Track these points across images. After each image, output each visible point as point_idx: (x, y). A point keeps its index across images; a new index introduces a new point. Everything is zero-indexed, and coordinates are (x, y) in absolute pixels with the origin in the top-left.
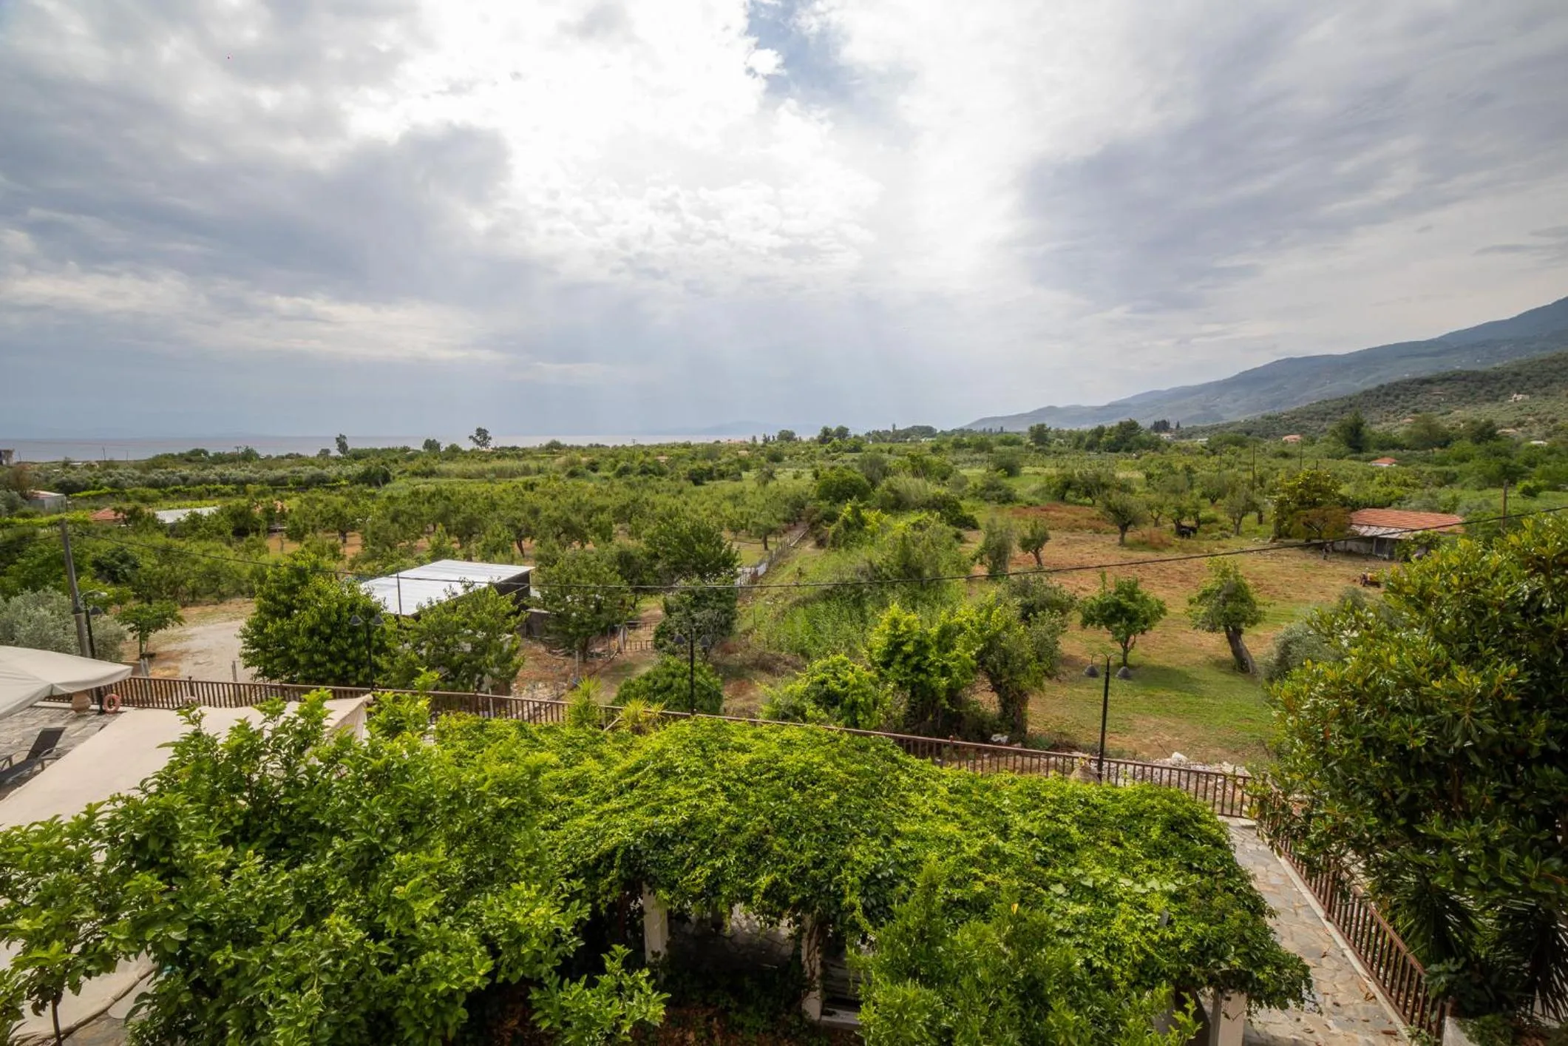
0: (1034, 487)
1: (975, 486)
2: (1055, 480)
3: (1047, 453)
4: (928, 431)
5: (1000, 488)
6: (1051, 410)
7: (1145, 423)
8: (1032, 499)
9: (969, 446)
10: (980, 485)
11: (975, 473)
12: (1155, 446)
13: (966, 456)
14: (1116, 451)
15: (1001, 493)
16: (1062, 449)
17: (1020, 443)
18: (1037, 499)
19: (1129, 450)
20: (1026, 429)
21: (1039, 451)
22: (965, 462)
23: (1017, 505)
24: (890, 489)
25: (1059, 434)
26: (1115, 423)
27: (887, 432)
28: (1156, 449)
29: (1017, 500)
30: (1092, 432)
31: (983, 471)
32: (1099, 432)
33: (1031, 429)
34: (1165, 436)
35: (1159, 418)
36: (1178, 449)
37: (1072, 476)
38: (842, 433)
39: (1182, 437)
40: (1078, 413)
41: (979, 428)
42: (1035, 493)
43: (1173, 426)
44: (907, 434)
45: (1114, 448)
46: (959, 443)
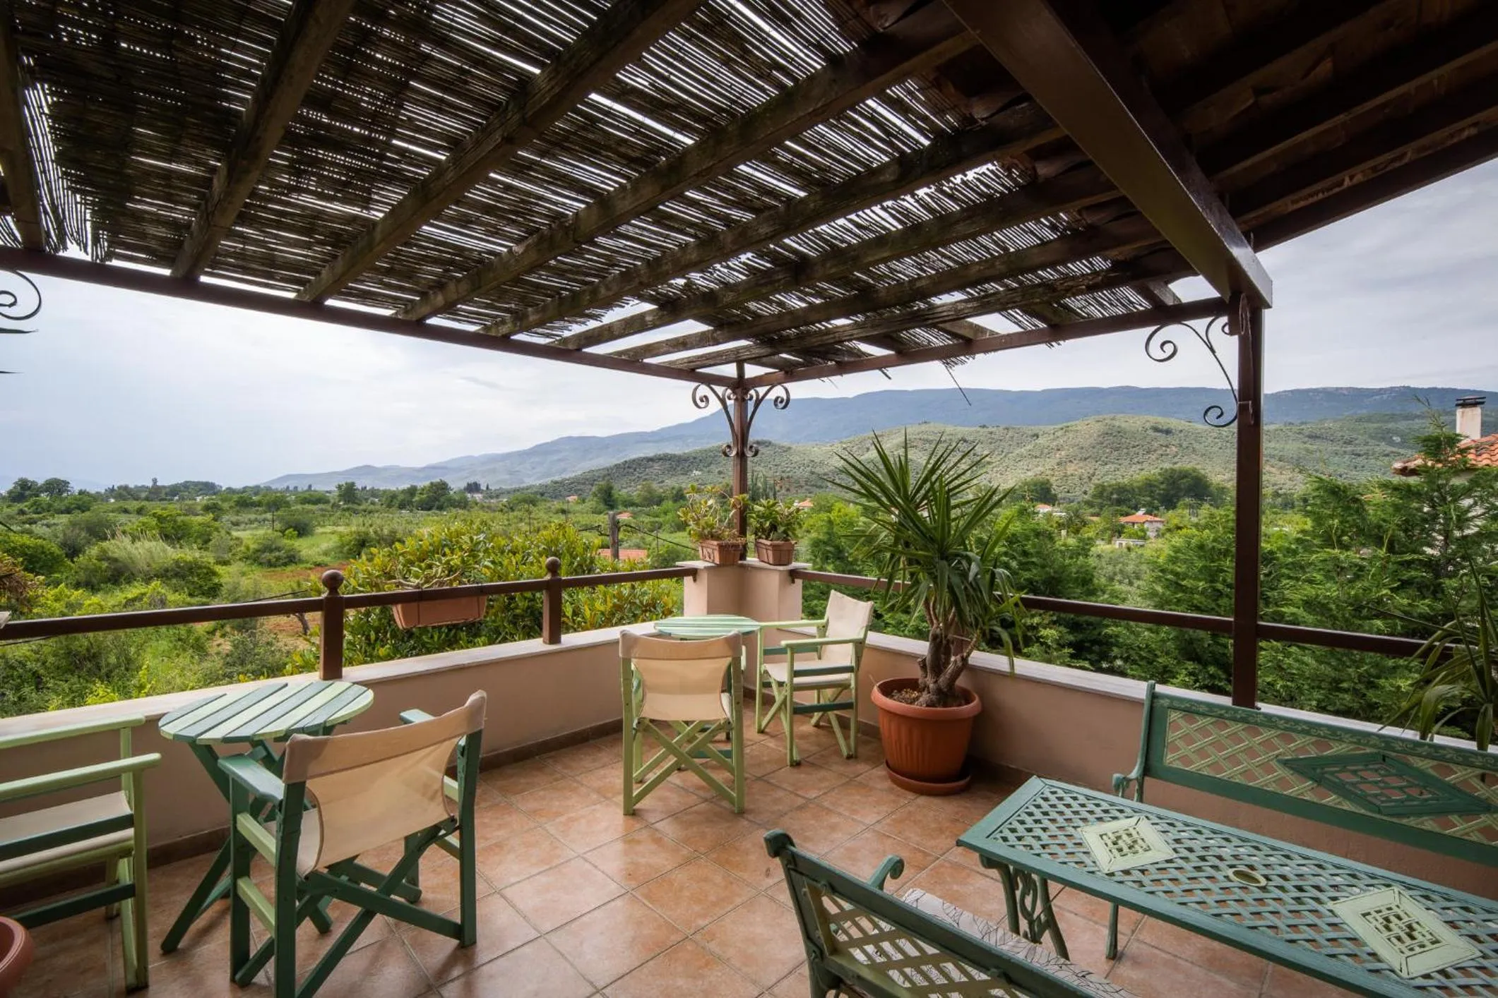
0: (324, 546)
1: (248, 548)
2: (349, 538)
3: (356, 512)
4: (208, 488)
5: (278, 549)
6: (368, 470)
7: (456, 485)
8: (320, 559)
9: (259, 504)
10: (253, 546)
11: (250, 535)
12: (463, 504)
13: (253, 517)
14: (429, 509)
15: (282, 554)
16: (372, 507)
17: (327, 502)
18: (327, 559)
19: (441, 508)
20: (333, 488)
21: (348, 509)
22: (251, 522)
23: (302, 566)
24: (103, 556)
25: (374, 493)
26: (427, 483)
27: (143, 488)
28: (464, 508)
29: (301, 561)
30: (403, 491)
31: (261, 532)
32: (412, 491)
33: (339, 487)
34: (478, 496)
35: (471, 480)
36: (483, 507)
37: (367, 534)
38: (56, 487)
39: (491, 497)
40: (401, 473)
41: (281, 486)
42: (326, 554)
43: (483, 487)
44: (174, 491)
45: (427, 506)
46: (246, 501)
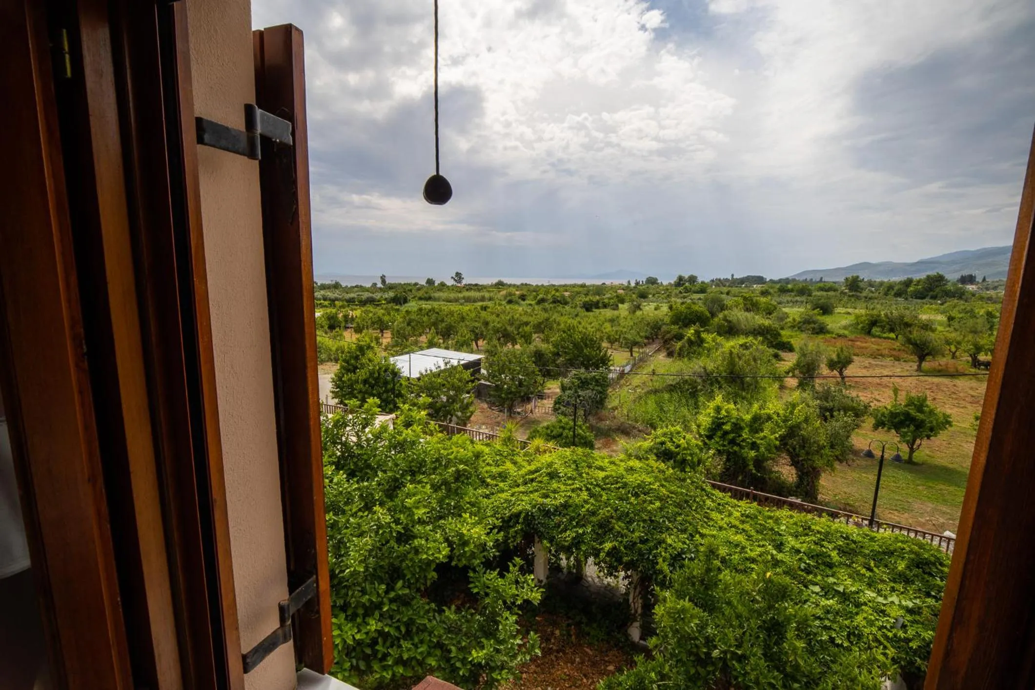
0: (844, 322)
1: (794, 320)
2: (864, 318)
3: (858, 298)
4: (760, 280)
5: (814, 322)
6: (865, 266)
7: (952, 276)
8: (842, 332)
9: (792, 291)
10: (798, 319)
11: (795, 312)
12: (960, 295)
13: (789, 299)
14: (923, 298)
15: (816, 326)
16: (871, 295)
17: (835, 290)
18: (846, 332)
19: (934, 297)
20: (842, 279)
21: (853, 296)
22: (788, 302)
23: (829, 335)
24: (725, 319)
25: (871, 284)
26: (923, 276)
27: (727, 280)
28: (960, 298)
29: (828, 332)
30: (900, 283)
31: (802, 310)
32: (908, 283)
33: (847, 279)
34: (971, 288)
35: (966, 273)
36: (982, 298)
37: (879, 316)
38: (692, 279)
39: (987, 289)
40: (892, 268)
41: (802, 278)
42: (845, 328)
43: (979, 279)
44: (742, 281)
45: (921, 295)
46: (784, 288)
